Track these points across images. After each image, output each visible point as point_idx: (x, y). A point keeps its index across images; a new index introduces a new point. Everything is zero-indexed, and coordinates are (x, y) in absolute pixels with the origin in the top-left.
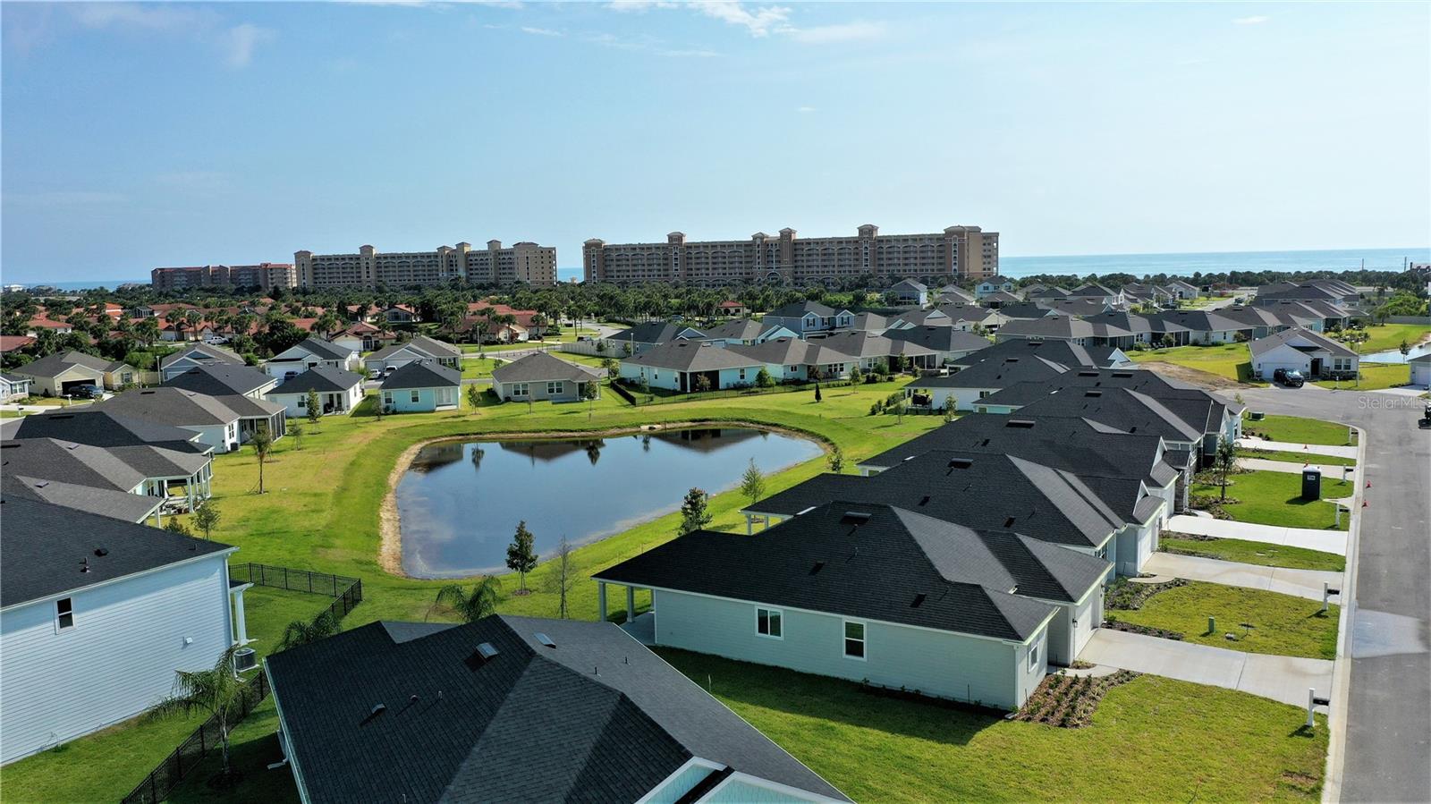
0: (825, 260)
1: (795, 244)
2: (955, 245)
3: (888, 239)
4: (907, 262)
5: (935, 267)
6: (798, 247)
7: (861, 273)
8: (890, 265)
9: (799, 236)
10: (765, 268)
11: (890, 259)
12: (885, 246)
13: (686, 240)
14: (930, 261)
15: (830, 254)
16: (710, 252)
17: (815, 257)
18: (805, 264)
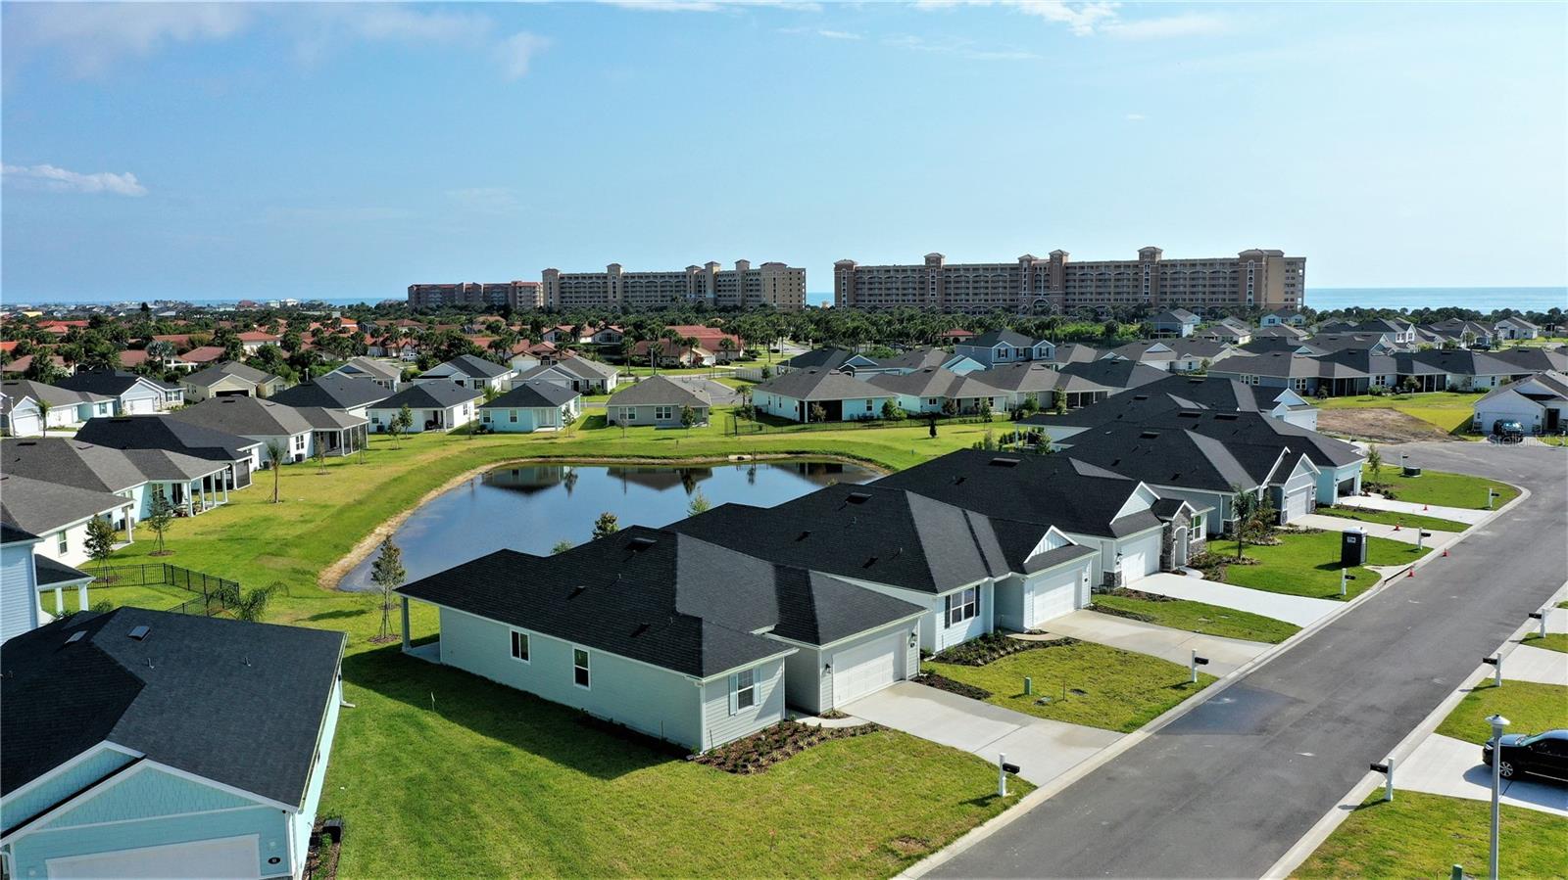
0: (1100, 287)
1: (1067, 268)
2: (1251, 271)
3: (1173, 264)
4: (1194, 290)
5: (1227, 297)
6: (1070, 271)
7: (1140, 302)
8: (1174, 293)
9: (1071, 259)
10: (1032, 294)
11: (1175, 286)
12: (1169, 271)
13: (945, 262)
14: (1221, 289)
15: (1105, 280)
16: (971, 275)
17: (1089, 283)
18: (1077, 290)
